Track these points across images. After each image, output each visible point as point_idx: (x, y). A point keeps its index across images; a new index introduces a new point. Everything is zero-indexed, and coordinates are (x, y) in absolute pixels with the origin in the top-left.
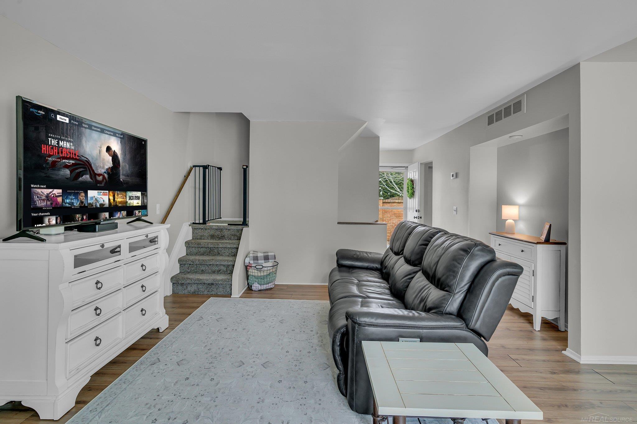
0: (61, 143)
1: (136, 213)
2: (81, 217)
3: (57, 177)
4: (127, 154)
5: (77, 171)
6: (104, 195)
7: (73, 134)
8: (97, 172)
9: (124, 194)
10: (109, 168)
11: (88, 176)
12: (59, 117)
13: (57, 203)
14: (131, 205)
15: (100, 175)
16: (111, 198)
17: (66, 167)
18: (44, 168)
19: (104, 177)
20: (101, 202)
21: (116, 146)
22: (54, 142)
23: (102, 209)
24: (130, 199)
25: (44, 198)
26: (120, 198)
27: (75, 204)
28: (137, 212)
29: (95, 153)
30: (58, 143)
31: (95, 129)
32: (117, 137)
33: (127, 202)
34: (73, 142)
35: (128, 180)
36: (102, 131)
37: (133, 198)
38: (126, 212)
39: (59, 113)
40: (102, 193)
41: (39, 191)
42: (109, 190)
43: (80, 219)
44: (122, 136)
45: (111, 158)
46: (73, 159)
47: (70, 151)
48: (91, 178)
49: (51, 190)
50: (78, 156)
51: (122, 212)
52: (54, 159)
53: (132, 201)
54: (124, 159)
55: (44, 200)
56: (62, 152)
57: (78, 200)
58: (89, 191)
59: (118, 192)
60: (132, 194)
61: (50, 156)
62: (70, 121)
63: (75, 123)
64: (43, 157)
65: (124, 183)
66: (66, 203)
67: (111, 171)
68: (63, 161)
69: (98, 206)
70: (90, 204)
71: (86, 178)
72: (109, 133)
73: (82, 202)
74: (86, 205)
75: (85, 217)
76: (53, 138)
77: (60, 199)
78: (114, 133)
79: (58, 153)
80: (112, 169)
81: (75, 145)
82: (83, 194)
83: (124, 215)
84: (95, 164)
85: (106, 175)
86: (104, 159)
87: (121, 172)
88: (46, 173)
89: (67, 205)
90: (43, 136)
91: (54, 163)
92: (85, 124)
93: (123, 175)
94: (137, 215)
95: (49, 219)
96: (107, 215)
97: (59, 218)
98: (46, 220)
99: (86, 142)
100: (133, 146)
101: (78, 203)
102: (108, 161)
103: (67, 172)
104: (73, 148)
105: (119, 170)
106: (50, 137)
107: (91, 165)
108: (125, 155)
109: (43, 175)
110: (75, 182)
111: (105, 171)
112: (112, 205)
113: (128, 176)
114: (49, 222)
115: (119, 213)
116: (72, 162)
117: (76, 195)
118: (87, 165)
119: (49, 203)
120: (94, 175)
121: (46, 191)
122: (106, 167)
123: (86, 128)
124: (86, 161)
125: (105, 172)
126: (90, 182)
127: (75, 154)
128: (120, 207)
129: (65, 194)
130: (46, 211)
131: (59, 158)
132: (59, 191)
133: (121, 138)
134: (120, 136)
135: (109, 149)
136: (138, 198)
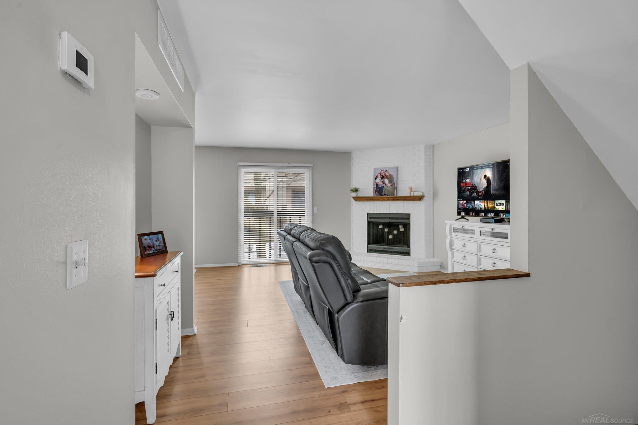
0: (466, 181)
1: (501, 215)
3: (465, 196)
5: (471, 192)
6: (482, 203)
7: (470, 175)
8: (479, 190)
9: (493, 202)
11: (475, 193)
12: (466, 170)
13: (465, 207)
14: (498, 209)
15: (480, 192)
16: (486, 205)
17: (468, 190)
18: (462, 193)
19: (482, 192)
20: (481, 207)
21: (489, 173)
22: (464, 181)
23: (481, 211)
24: (497, 205)
25: (462, 204)
26: (491, 204)
27: (470, 207)
28: (502, 215)
29: (479, 181)
31: (479, 168)
32: (490, 167)
33: (495, 207)
35: (496, 192)
36: (482, 168)
37: (499, 204)
38: (494, 214)
39: (466, 168)
41: (460, 201)
42: (485, 200)
45: (486, 181)
46: (469, 186)
47: (470, 183)
48: (477, 194)
49: (463, 201)
50: (472, 184)
51: (492, 213)
53: (498, 207)
54: (494, 180)
56: (467, 184)
57: (471, 205)
58: (475, 201)
59: (490, 201)
60: (499, 202)
61: (463, 187)
62: (469, 169)
63: (471, 169)
64: (461, 188)
66: (467, 207)
67: (486, 189)
69: (479, 209)
70: (476, 208)
71: (475, 194)
72: (485, 167)
73: (473, 207)
75: (473, 214)
76: (464, 179)
77: (465, 205)
78: (488, 166)
80: (486, 187)
81: (471, 180)
82: (473, 203)
83: (492, 216)
84: (478, 187)
85: (483, 192)
86: (482, 183)
87: (492, 188)
90: (461, 179)
91: (464, 189)
92: (475, 168)
93: (493, 190)
94: (502, 217)
95: (462, 213)
96: (483, 214)
97: (465, 213)
99: (475, 176)
100: (500, 169)
103: (468, 193)
105: (491, 188)
107: (476, 188)
108: (495, 177)
109: (461, 195)
110: (471, 197)
112: (486, 208)
113: (496, 190)
115: (490, 214)
116: (470, 188)
117: (471, 203)
119: (463, 206)
120: (478, 192)
121: (462, 202)
122: (484, 187)
123: (475, 170)
124: (475, 186)
125: (483, 190)
126: (476, 197)
128: (490, 210)
129: (467, 203)
130: (461, 210)
131: (466, 187)
132: (466, 201)
133: (492, 167)
134: (492, 166)
135: (485, 176)
136: (503, 205)
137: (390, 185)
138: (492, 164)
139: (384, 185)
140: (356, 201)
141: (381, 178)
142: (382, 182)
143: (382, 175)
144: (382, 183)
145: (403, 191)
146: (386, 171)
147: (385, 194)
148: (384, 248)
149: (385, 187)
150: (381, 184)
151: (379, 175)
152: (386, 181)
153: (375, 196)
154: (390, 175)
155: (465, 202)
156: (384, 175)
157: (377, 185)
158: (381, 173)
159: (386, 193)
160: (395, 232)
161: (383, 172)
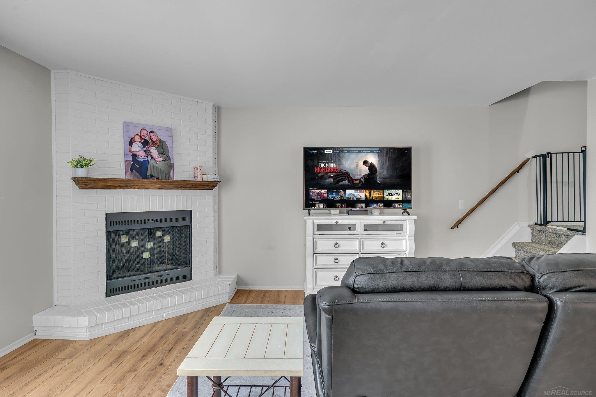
0: (327, 165)
1: (394, 205)
2: (341, 205)
3: (324, 183)
4: (385, 163)
5: (338, 179)
6: (361, 192)
7: (335, 158)
8: (355, 178)
9: (381, 191)
10: (366, 175)
12: (326, 152)
13: (324, 197)
14: (390, 199)
15: (356, 180)
17: (330, 177)
18: (316, 179)
19: (360, 181)
20: (358, 196)
21: (373, 159)
22: (323, 165)
24: (388, 194)
25: (316, 194)
26: (377, 194)
27: (336, 198)
28: (396, 205)
29: (353, 166)
30: (325, 165)
31: (353, 152)
32: (374, 153)
33: (384, 197)
34: (335, 163)
35: (387, 181)
36: (360, 152)
37: (392, 194)
38: (383, 204)
39: (326, 149)
40: (358, 191)
41: (313, 191)
43: (340, 206)
44: (380, 151)
45: (368, 168)
46: (333, 172)
48: (349, 182)
49: (320, 190)
50: (339, 170)
51: (379, 204)
52: (322, 174)
53: (390, 197)
54: (382, 167)
55: (316, 195)
56: (327, 170)
57: (338, 195)
58: (347, 190)
59: (375, 190)
60: (391, 191)
61: (320, 172)
62: (333, 151)
63: (337, 152)
64: (316, 174)
65: (381, 184)
66: (330, 197)
67: (368, 177)
68: (328, 174)
70: (348, 198)
71: (346, 182)
72: (366, 152)
73: (342, 197)
74: (345, 198)
75: (343, 206)
76: (322, 163)
77: (326, 195)
78: (371, 150)
79: (325, 170)
80: (368, 175)
81: (337, 164)
82: (343, 192)
83: (381, 206)
84: (352, 174)
85: (363, 180)
86: (360, 170)
87: (378, 176)
88: (317, 182)
89: (331, 198)
90: (316, 163)
91: (322, 176)
92: (344, 150)
93: (380, 178)
94: (396, 207)
95: (319, 205)
97: (325, 205)
98: (317, 205)
99: (345, 161)
100: (392, 156)
101: (339, 197)
102: (365, 170)
103: (331, 180)
104: (335, 166)
105: (376, 176)
106: (320, 163)
107: (349, 175)
108: (383, 164)
110: (337, 185)
111: (362, 177)
113: (386, 178)
114: (319, 206)
115: (375, 204)
116: (334, 174)
117: (337, 193)
118: (346, 175)
119: (319, 197)
120: (351, 180)
121: (318, 191)
122: (363, 174)
123: (345, 153)
124: (345, 172)
125: (362, 178)
126: (348, 185)
127: (337, 170)
128: (376, 200)
129: (329, 192)
130: (317, 201)
131: (326, 173)
132: (326, 190)
133: (378, 153)
134: (377, 152)
135: (365, 163)
136: (399, 194)
137: (161, 159)
138: (378, 149)
139: (149, 158)
140: (82, 187)
141: (142, 143)
142: (145, 151)
143: (143, 137)
144: (144, 154)
146: (152, 132)
147: (152, 176)
148: (144, 279)
149: (152, 162)
150: (142, 156)
151: (137, 138)
152: (154, 151)
153: (129, 177)
154: (160, 141)
155: (324, 191)
156: (147, 138)
157: (134, 156)
158: (142, 134)
159: (155, 175)
160: (150, 245)
161: (145, 132)
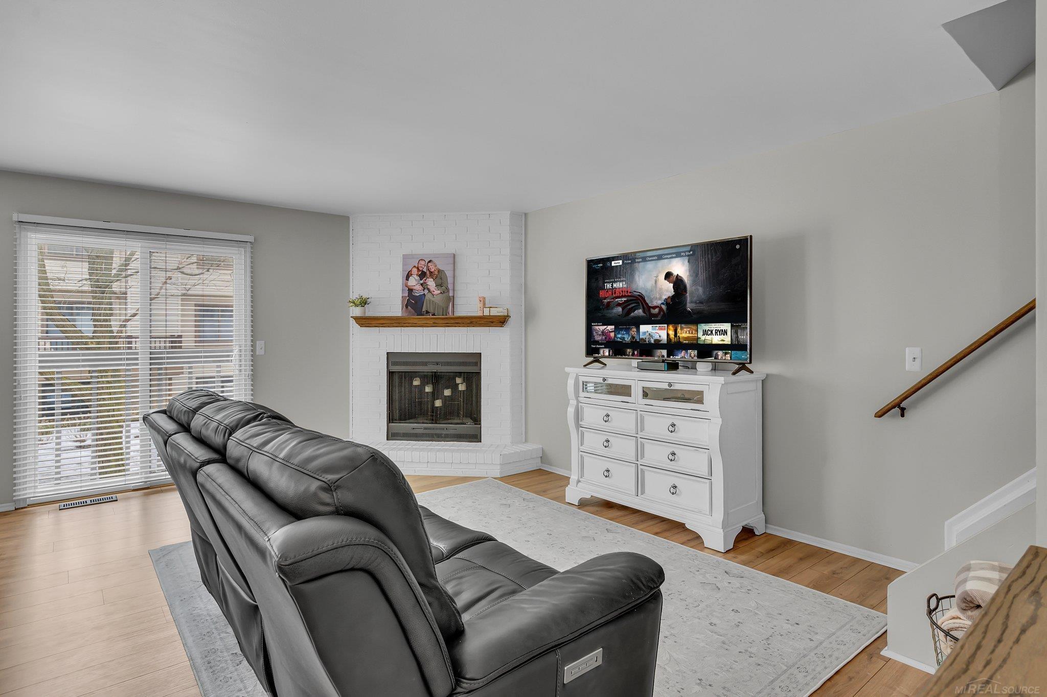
0: (615, 285)
1: (717, 355)
2: (632, 352)
3: (611, 315)
4: (700, 273)
5: (629, 307)
6: (661, 329)
7: (626, 273)
8: (652, 305)
9: (694, 327)
10: (669, 297)
11: (640, 311)
12: (613, 264)
13: (610, 338)
14: (708, 342)
15: (655, 308)
16: (672, 333)
17: (619, 305)
18: (600, 310)
19: (661, 309)
20: (657, 337)
21: (680, 268)
22: (609, 286)
23: (658, 345)
25: (600, 333)
26: (686, 332)
27: (626, 339)
28: (720, 353)
29: (650, 284)
30: (612, 286)
31: (651, 259)
32: (683, 256)
33: (698, 338)
34: (625, 281)
35: (702, 307)
36: (660, 257)
37: (712, 332)
38: (696, 351)
39: (614, 259)
40: (657, 328)
41: (597, 327)
42: (668, 324)
43: (631, 354)
44: (691, 252)
45: (672, 285)
46: (622, 297)
47: (622, 290)
48: (644, 312)
49: (605, 327)
50: (630, 293)
51: (689, 351)
52: (608, 301)
54: (694, 282)
55: (600, 335)
56: (615, 293)
57: (629, 335)
59: (683, 325)
60: (711, 326)
61: (605, 298)
62: (623, 262)
63: (627, 262)
64: (600, 301)
65: (695, 314)
66: (617, 338)
67: (672, 301)
68: (616, 300)
69: (652, 342)
70: (642, 339)
71: (639, 312)
72: (669, 256)
73: (633, 337)
74: (638, 340)
75: (636, 353)
76: (608, 283)
77: (612, 335)
78: (677, 253)
79: (612, 294)
80: (673, 298)
81: (628, 283)
82: (635, 330)
83: (692, 355)
84: (649, 297)
85: (664, 307)
86: (661, 289)
87: (688, 299)
88: (602, 313)
89: (619, 339)
90: (601, 283)
91: (609, 303)
92: (638, 258)
93: (691, 302)
94: (720, 358)
95: (604, 351)
96: (664, 352)
97: (611, 351)
98: (601, 351)
99: (639, 276)
100: (712, 258)
101: (629, 338)
102: (668, 289)
103: (620, 309)
104: (625, 286)
105: (686, 298)
106: (606, 283)
107: (644, 299)
108: (697, 275)
109: (600, 315)
110: (627, 318)
111: (663, 301)
112: (673, 340)
113: (701, 303)
114: (603, 353)
115: (684, 352)
116: (624, 299)
117: (628, 330)
118: (641, 301)
119: (604, 337)
120: (647, 308)
121: (602, 328)
122: (664, 297)
123: (639, 262)
124: (639, 295)
125: (662, 304)
126: (643, 317)
127: (627, 292)
128: (685, 344)
129: (617, 330)
130: (601, 344)
131: (613, 299)
132: (613, 327)
133: (688, 256)
134: (687, 253)
135: (668, 276)
136: (725, 333)
137: (439, 292)
138: (688, 248)
139: (426, 291)
140: (362, 325)
141: (419, 276)
142: (422, 284)
143: (421, 269)
144: (421, 288)
145: (467, 306)
146: (430, 262)
147: (427, 312)
148: (425, 429)
149: (428, 296)
150: (418, 290)
151: (415, 271)
152: (431, 283)
153: (405, 315)
154: (439, 271)
155: (611, 328)
156: (425, 270)
157: (410, 290)
158: (420, 265)
159: (431, 310)
160: (447, 392)
161: (423, 263)
